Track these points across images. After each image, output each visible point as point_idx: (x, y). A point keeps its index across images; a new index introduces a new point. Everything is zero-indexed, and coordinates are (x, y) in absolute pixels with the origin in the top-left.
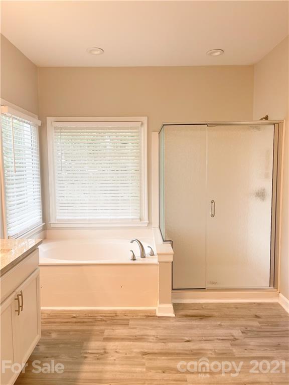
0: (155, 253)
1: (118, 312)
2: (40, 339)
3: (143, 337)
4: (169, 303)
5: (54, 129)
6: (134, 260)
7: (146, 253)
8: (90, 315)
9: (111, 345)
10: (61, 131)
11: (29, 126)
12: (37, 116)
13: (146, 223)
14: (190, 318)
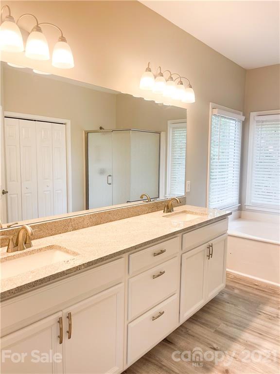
2: (223, 290)
5: (256, 123)
10: (263, 123)
11: (234, 122)
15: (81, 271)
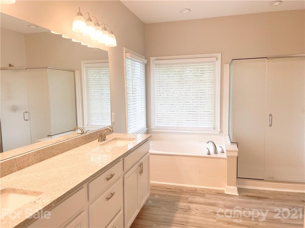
0: (225, 151)
1: (197, 189)
2: (149, 198)
3: (215, 204)
4: (234, 186)
5: (155, 65)
6: (209, 154)
7: (218, 151)
8: (178, 188)
9: (193, 206)
10: (160, 66)
11: (140, 64)
12: (144, 57)
13: (219, 131)
14: (250, 198)
15: (52, 208)
